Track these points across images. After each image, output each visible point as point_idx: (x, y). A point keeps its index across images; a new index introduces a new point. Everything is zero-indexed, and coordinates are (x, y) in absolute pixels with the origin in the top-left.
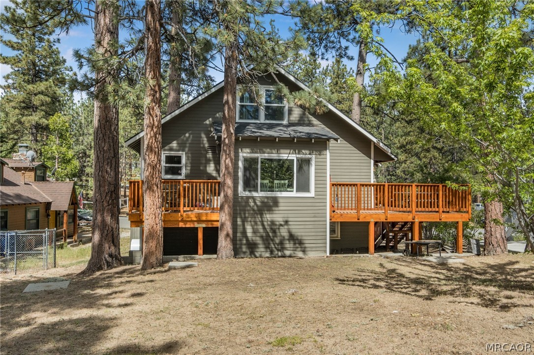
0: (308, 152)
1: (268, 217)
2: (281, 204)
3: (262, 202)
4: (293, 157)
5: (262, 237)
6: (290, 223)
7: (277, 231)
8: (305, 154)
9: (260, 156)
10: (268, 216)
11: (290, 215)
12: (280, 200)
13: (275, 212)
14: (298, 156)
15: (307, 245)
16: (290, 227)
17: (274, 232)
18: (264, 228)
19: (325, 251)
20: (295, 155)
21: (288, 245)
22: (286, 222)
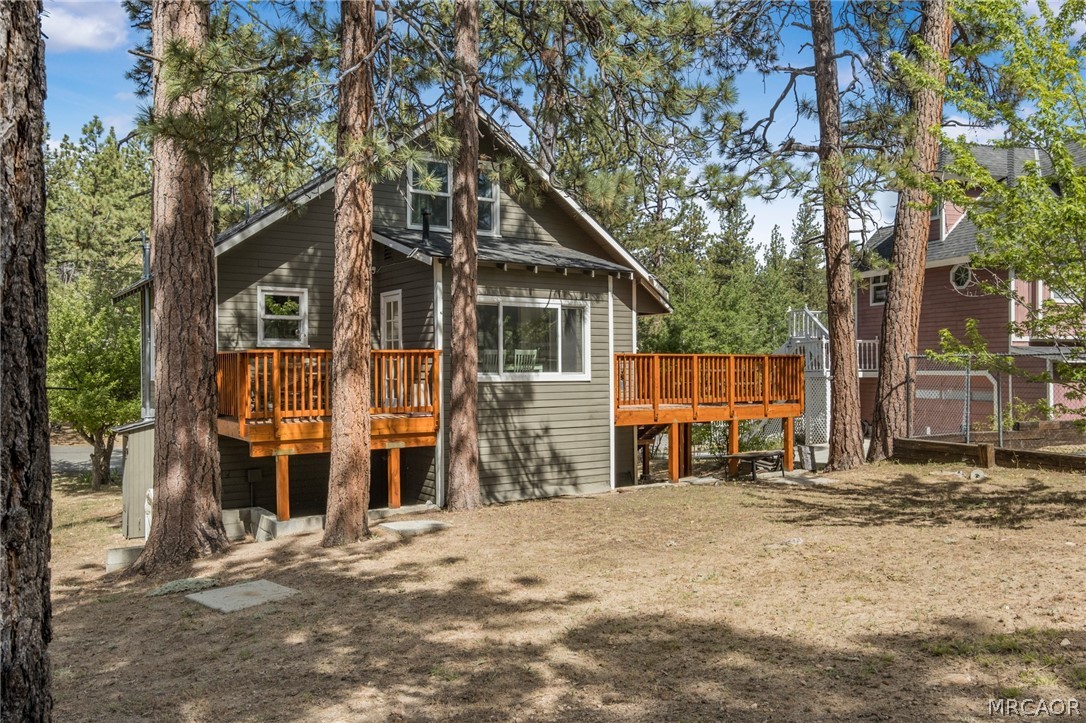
0: (578, 295)
1: (515, 421)
2: (537, 396)
3: (506, 392)
4: (556, 304)
5: (506, 461)
6: (552, 432)
7: (532, 448)
8: (575, 299)
9: (502, 301)
10: (516, 419)
11: (552, 417)
12: (537, 389)
13: (528, 412)
14: (564, 302)
15: (580, 473)
16: (554, 439)
17: (526, 449)
18: (510, 445)
19: (608, 482)
20: (558, 301)
21: (550, 474)
22: (547, 430)
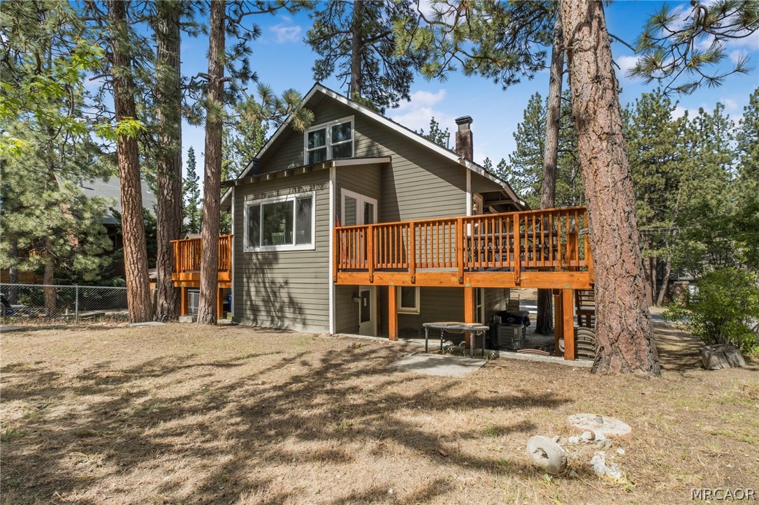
0: (308, 188)
2: (280, 261)
3: (264, 258)
4: (292, 197)
5: (263, 301)
6: (291, 285)
7: (278, 294)
8: (307, 191)
9: (263, 202)
10: (269, 275)
11: (290, 275)
12: (281, 256)
13: (275, 271)
14: (297, 195)
15: (308, 317)
16: (291, 290)
17: (274, 293)
18: (266, 291)
19: (327, 327)
20: (293, 195)
21: (289, 313)
22: (286, 283)
